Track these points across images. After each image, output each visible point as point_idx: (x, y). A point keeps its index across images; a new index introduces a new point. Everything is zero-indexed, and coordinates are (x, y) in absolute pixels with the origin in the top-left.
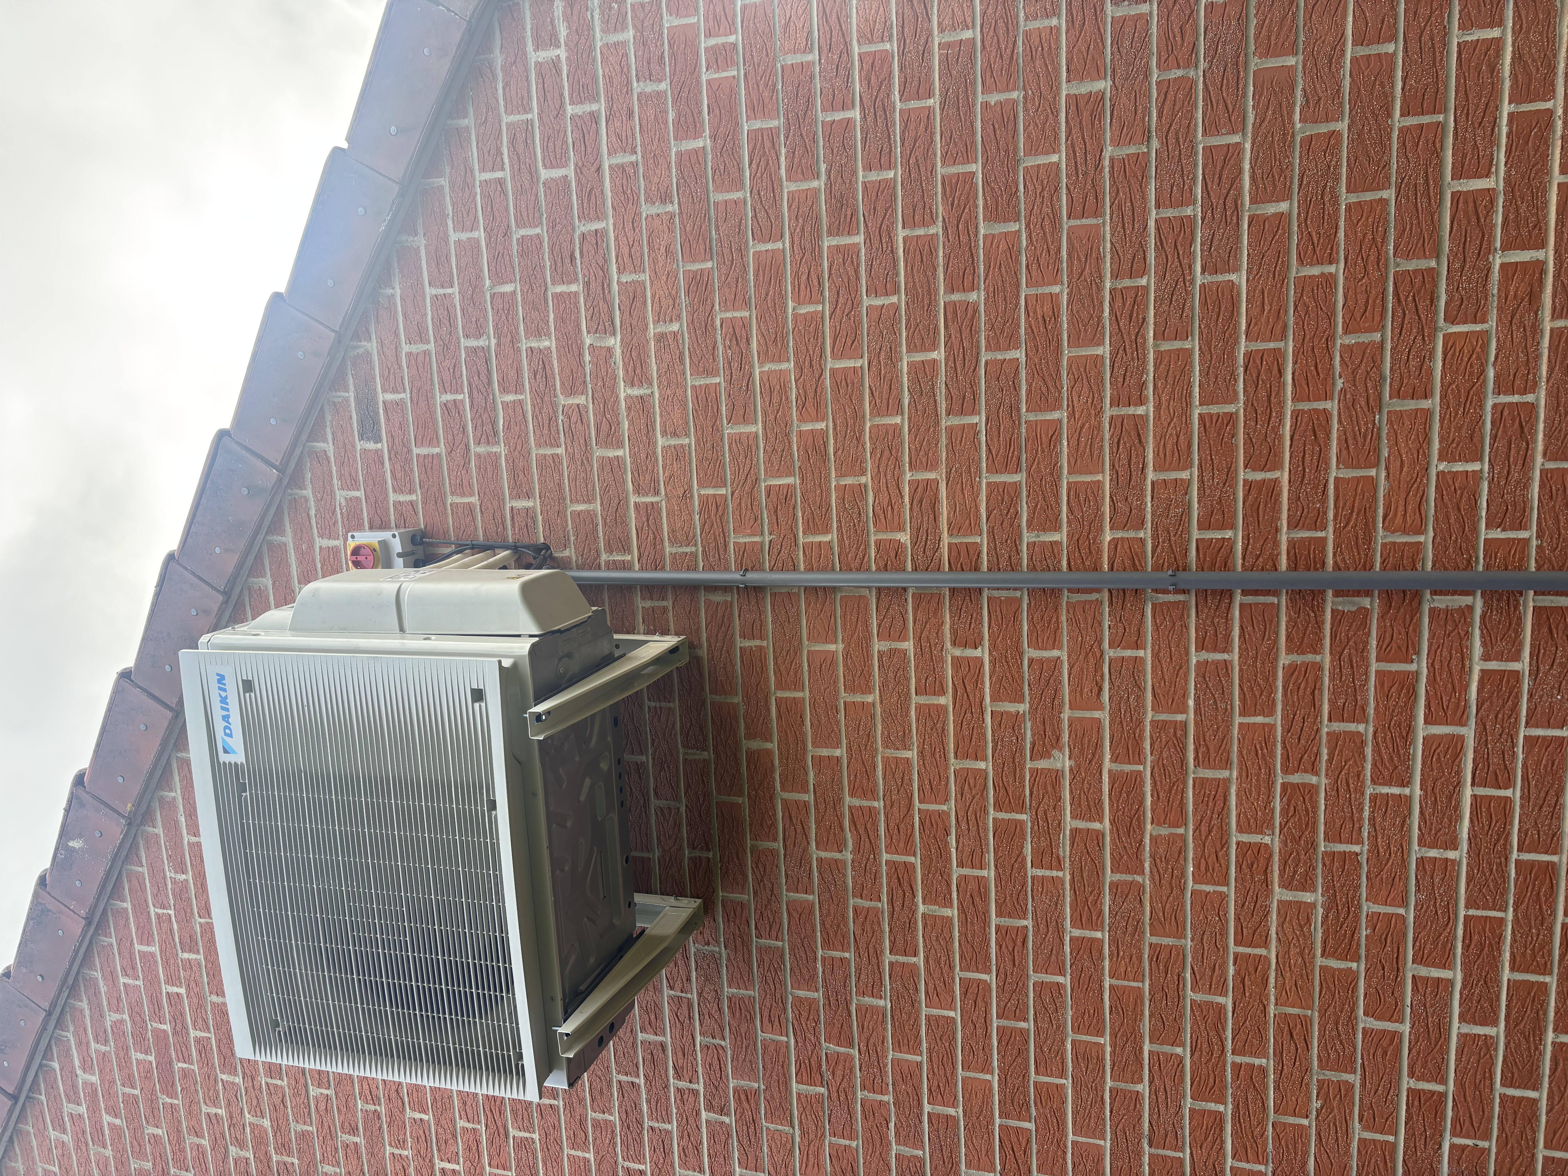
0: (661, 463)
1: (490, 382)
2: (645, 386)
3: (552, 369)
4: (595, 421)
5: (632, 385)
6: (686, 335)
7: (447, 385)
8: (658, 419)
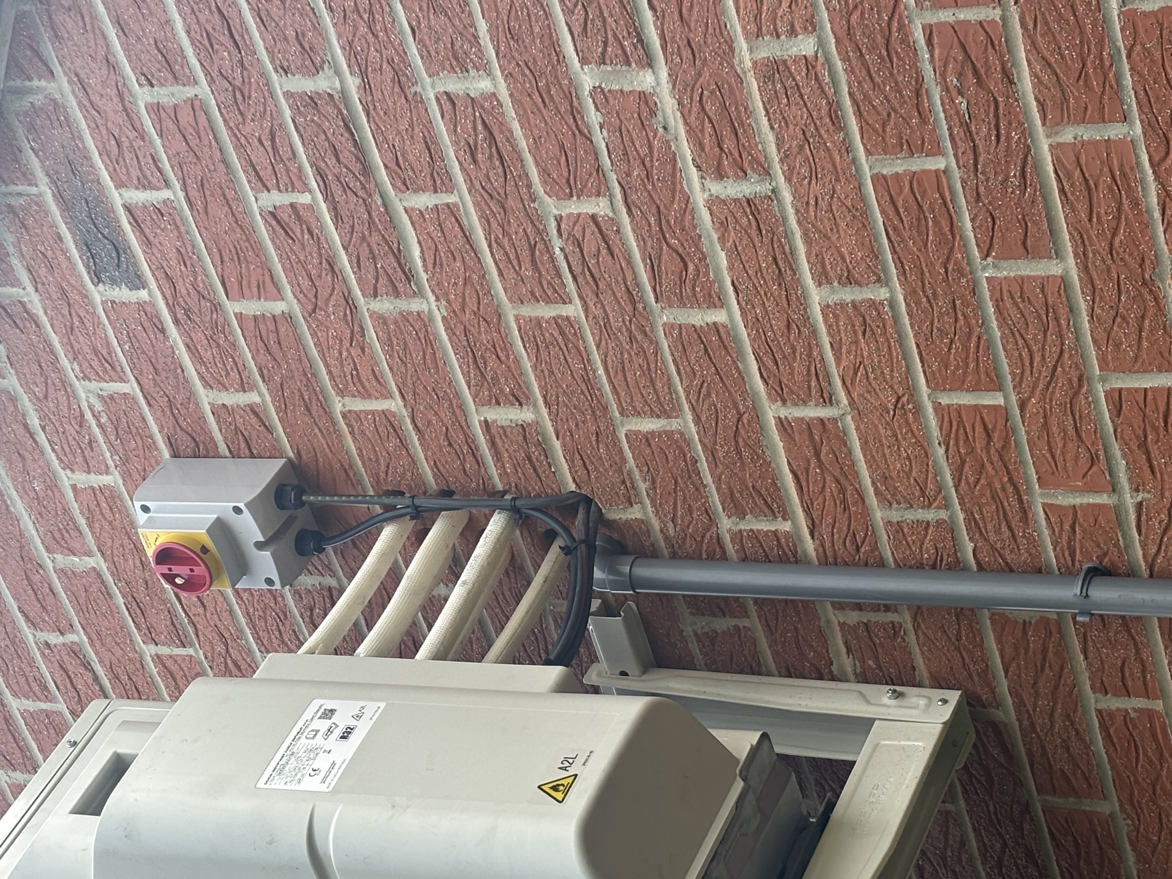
0: (826, 340)
1: (367, 170)
2: (754, 177)
3: (510, 139)
4: (643, 249)
5: (720, 175)
6: (839, 65)
7: (266, 174)
8: (801, 249)
